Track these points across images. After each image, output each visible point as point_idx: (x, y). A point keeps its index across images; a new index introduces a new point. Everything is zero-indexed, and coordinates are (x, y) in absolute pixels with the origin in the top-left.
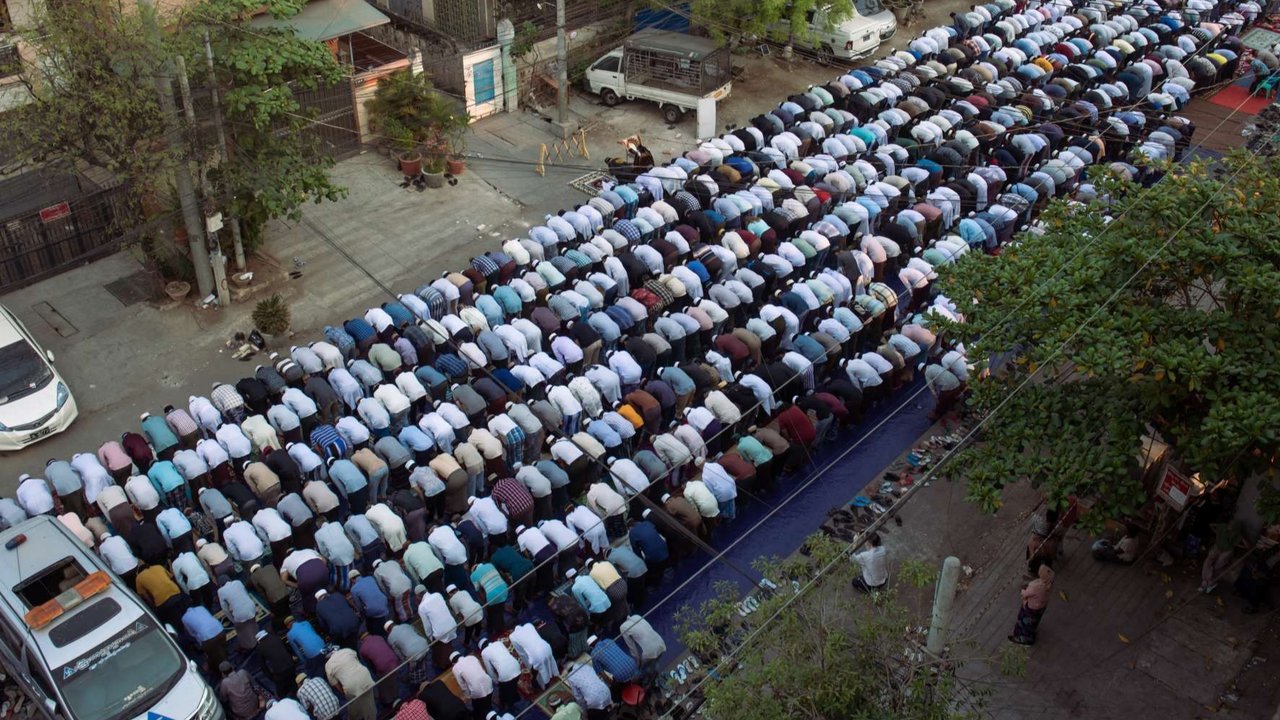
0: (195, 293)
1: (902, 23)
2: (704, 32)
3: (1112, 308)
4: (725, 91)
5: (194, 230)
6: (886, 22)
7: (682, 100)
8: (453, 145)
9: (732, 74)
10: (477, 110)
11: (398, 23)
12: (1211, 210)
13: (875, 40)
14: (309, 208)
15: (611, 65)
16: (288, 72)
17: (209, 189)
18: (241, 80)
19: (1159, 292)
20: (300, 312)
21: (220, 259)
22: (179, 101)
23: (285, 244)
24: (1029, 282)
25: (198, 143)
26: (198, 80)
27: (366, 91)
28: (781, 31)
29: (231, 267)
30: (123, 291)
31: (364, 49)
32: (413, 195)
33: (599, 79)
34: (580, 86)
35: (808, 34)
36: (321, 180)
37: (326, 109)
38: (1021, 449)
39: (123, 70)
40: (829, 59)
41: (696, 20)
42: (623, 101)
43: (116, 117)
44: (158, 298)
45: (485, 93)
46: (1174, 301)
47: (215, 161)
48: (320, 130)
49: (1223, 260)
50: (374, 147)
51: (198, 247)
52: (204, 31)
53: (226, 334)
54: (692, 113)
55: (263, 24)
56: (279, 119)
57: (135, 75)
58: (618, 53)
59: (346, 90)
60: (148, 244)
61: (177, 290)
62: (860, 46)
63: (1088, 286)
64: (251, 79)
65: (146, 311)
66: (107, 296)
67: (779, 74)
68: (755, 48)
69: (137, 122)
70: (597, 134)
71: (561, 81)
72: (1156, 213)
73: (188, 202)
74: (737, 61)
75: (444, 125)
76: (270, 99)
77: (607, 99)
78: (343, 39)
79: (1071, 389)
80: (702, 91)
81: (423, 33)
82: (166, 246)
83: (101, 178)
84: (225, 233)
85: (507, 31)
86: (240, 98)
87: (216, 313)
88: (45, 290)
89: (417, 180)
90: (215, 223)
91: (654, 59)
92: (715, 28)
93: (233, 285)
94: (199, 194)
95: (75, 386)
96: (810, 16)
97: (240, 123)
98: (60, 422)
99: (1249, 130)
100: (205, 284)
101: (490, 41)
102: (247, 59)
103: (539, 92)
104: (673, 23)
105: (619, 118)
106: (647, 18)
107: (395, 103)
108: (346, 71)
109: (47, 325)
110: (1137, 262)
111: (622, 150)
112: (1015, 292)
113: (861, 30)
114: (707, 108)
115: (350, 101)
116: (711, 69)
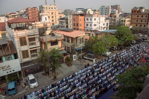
0: (49, 75)
1: (112, 53)
2: (94, 53)
3: (133, 80)
4: (96, 58)
5: (49, 69)
6: (110, 53)
7: (92, 59)
8: (72, 63)
9: (97, 57)
10: (74, 60)
11: (68, 52)
12: (141, 71)
13: (109, 54)
14: (59, 68)
15: (86, 56)
16: (58, 56)
17: (51, 66)
18: (54, 57)
19: (138, 78)
20: (58, 77)
21: (51, 72)
22: (49, 59)
23: (57, 71)
24: (124, 77)
25: (50, 62)
26: (51, 57)
27: (65, 58)
28: (101, 53)
29: (52, 73)
30: (43, 74)
31: (65, 54)
32: (68, 67)
33: (85, 57)
34: (83, 58)
35: (103, 54)
36: (60, 65)
37: (61, 59)
38: (124, 94)
39: (45, 56)
40: (105, 56)
41: (93, 52)
42: (87, 59)
43: (44, 60)
44: (46, 75)
45: (75, 58)
46: (139, 79)
47: (52, 63)
48: (61, 61)
49: (143, 75)
50: (65, 63)
51: (50, 71)
52: (52, 53)
53: (51, 79)
54: (93, 60)
55: (57, 52)
56: (57, 60)
57: (46, 56)
58: (86, 55)
59: (63, 58)
60: (45, 70)
61: (48, 75)
62: (108, 55)
63: (130, 78)
64: (55, 57)
65: (45, 76)
66: (42, 75)
67: (101, 57)
68: (98, 55)
69: (46, 60)
70: (84, 62)
71: (81, 57)
72: (136, 71)
73: (49, 67)
74: (97, 56)
75: (71, 61)
76: (57, 58)
77: (85, 59)
78: (63, 54)
79: (129, 88)
80: (94, 58)
81: (70, 53)
82: (47, 71)
83: (42, 65)
84: (52, 70)
85: (77, 53)
86: (54, 58)
87: (50, 77)
88: (37, 74)
89: (68, 66)
90: (51, 69)
91: (90, 56)
92: (95, 53)
93: (52, 74)
94: (50, 66)
95: (38, 83)
96: (103, 52)
97: (54, 60)
98: (36, 86)
99: (145, 63)
100: (50, 74)
101: (75, 54)
102: (55, 55)
103: (79, 58)
104: (91, 53)
105: (86, 61)
106: (89, 52)
107: (67, 59)
108: (63, 56)
109: (36, 77)
110: (134, 75)
111: (86, 64)
112: (123, 78)
113: (108, 53)
114: (94, 60)
115: (63, 59)
116: (95, 57)
